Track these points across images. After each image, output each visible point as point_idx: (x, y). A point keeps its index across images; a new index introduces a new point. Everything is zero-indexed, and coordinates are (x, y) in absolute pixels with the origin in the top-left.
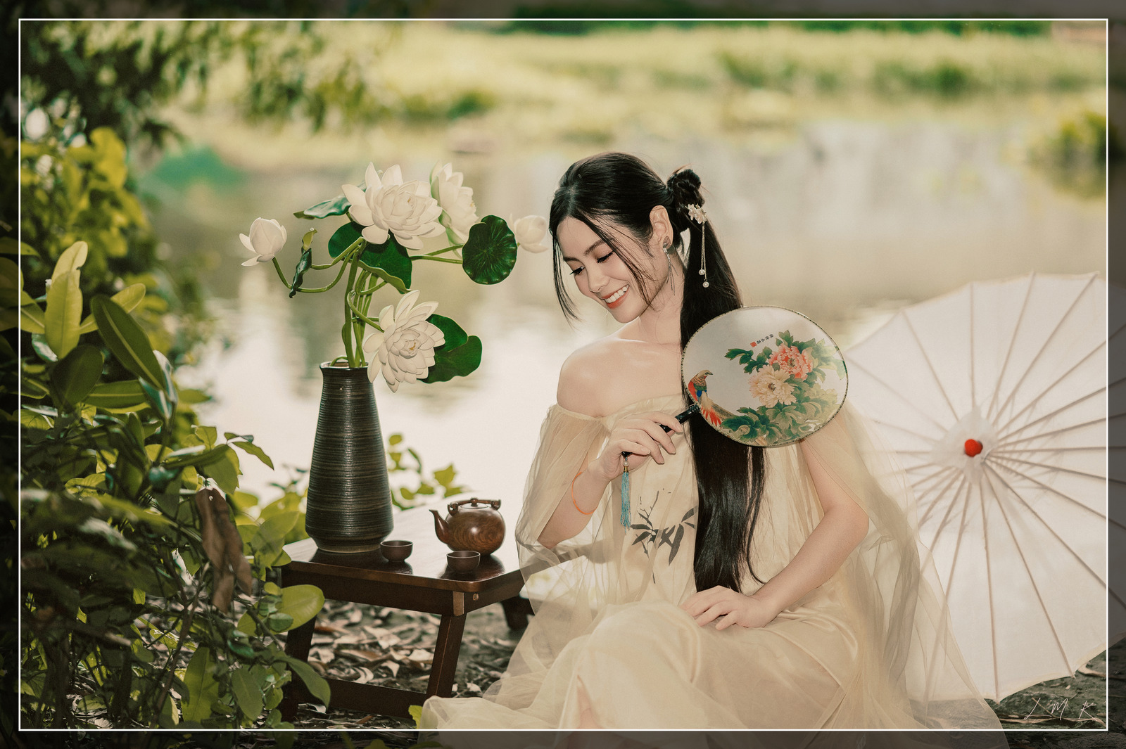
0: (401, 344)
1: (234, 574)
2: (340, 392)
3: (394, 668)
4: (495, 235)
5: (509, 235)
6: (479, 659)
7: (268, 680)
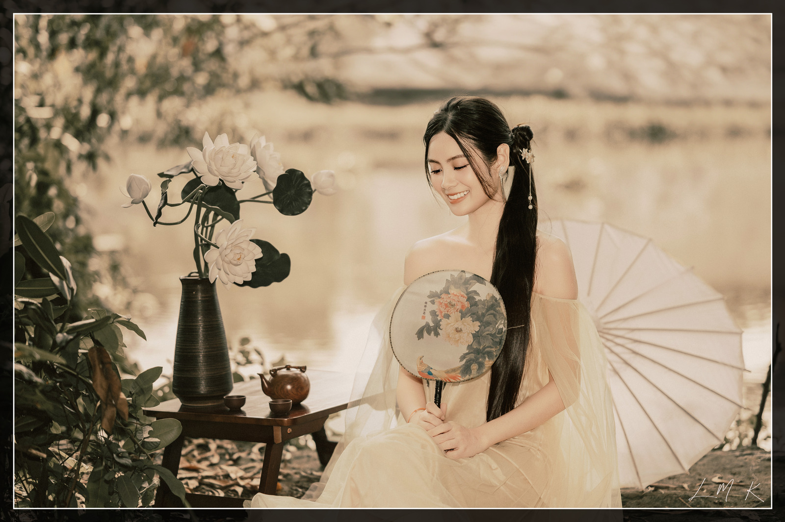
0: (231, 256)
1: (115, 406)
2: (194, 295)
3: (240, 490)
4: (296, 182)
5: (306, 182)
6: (299, 484)
7: (144, 486)
